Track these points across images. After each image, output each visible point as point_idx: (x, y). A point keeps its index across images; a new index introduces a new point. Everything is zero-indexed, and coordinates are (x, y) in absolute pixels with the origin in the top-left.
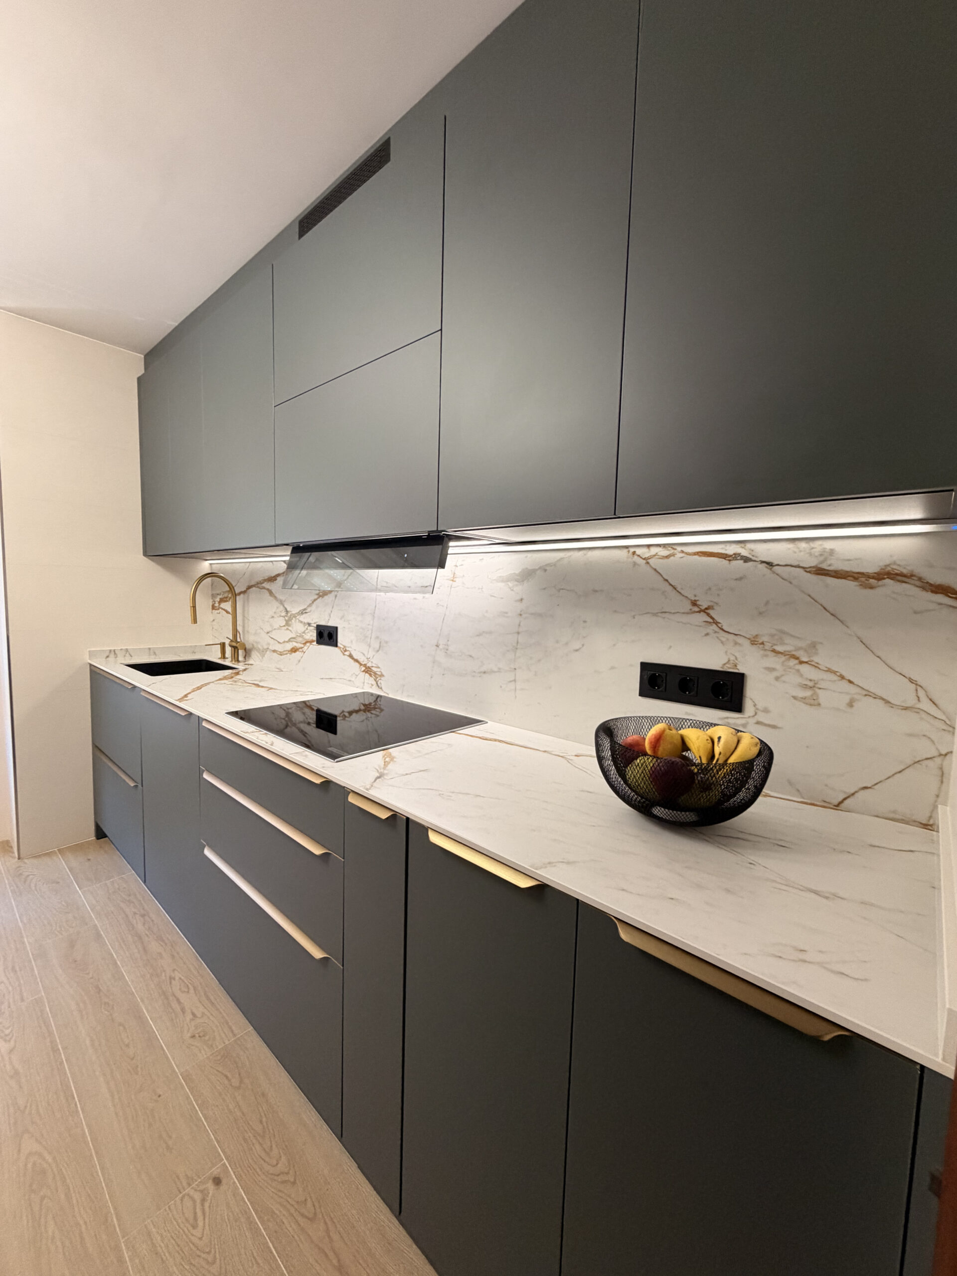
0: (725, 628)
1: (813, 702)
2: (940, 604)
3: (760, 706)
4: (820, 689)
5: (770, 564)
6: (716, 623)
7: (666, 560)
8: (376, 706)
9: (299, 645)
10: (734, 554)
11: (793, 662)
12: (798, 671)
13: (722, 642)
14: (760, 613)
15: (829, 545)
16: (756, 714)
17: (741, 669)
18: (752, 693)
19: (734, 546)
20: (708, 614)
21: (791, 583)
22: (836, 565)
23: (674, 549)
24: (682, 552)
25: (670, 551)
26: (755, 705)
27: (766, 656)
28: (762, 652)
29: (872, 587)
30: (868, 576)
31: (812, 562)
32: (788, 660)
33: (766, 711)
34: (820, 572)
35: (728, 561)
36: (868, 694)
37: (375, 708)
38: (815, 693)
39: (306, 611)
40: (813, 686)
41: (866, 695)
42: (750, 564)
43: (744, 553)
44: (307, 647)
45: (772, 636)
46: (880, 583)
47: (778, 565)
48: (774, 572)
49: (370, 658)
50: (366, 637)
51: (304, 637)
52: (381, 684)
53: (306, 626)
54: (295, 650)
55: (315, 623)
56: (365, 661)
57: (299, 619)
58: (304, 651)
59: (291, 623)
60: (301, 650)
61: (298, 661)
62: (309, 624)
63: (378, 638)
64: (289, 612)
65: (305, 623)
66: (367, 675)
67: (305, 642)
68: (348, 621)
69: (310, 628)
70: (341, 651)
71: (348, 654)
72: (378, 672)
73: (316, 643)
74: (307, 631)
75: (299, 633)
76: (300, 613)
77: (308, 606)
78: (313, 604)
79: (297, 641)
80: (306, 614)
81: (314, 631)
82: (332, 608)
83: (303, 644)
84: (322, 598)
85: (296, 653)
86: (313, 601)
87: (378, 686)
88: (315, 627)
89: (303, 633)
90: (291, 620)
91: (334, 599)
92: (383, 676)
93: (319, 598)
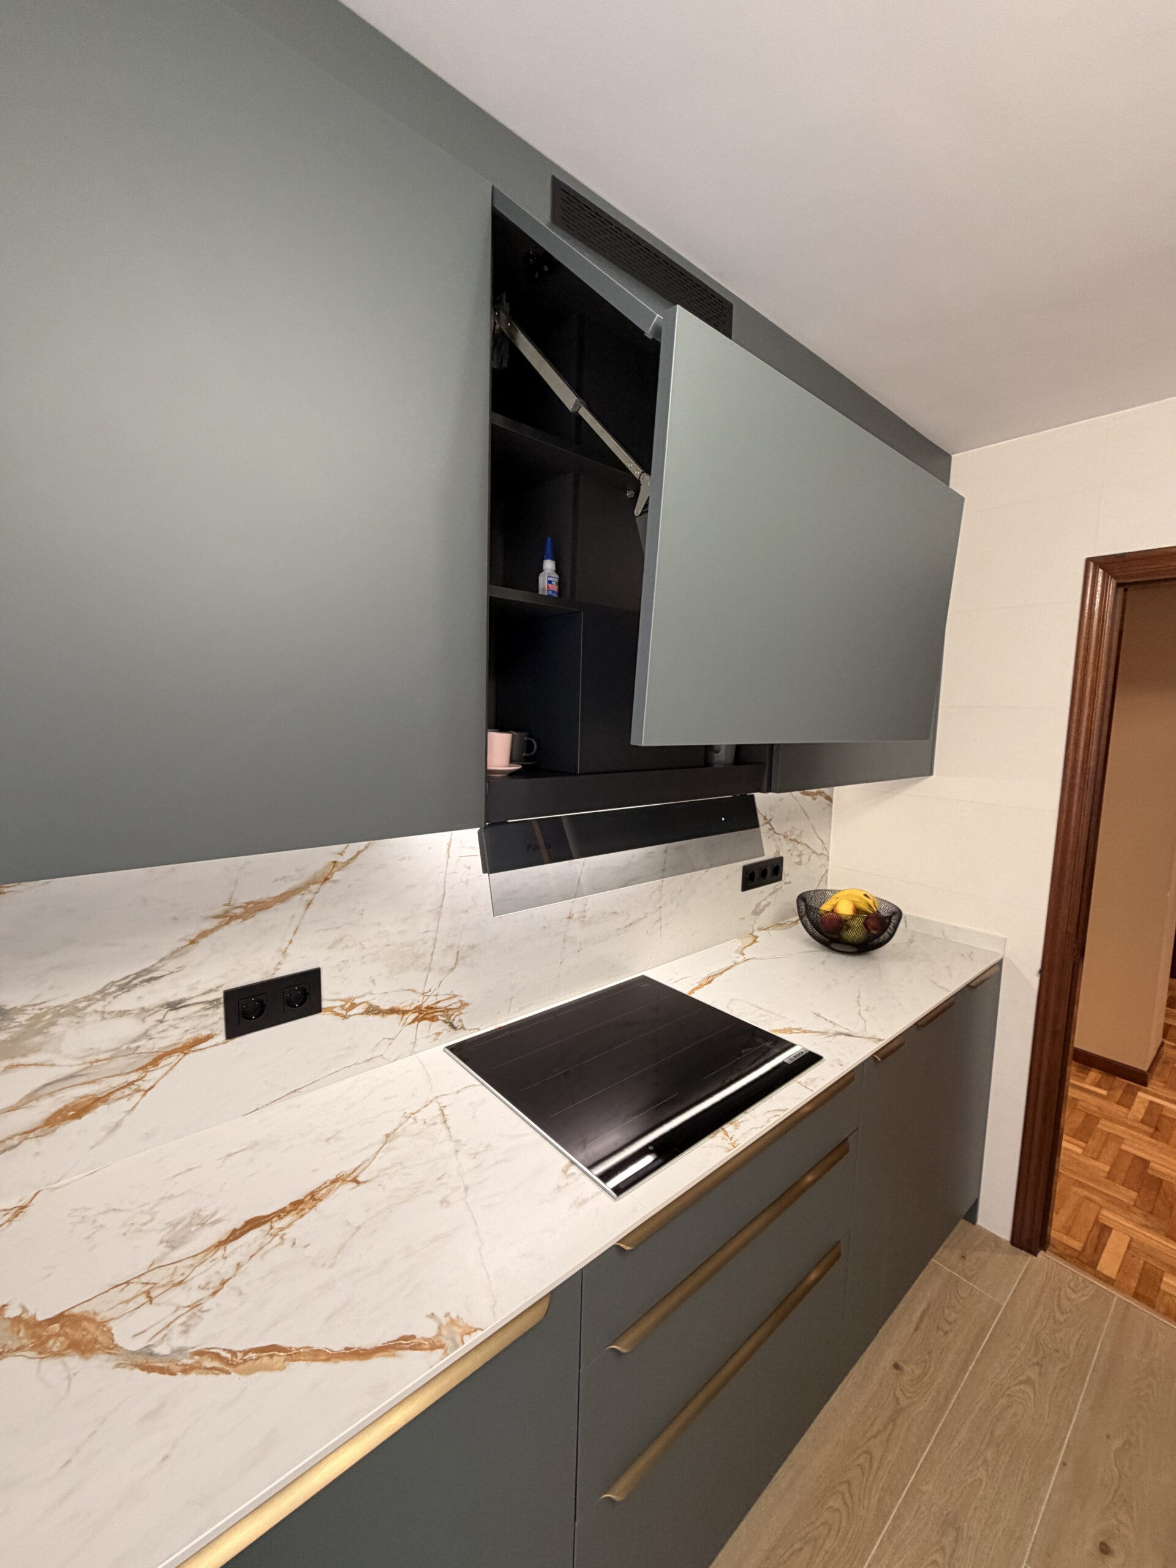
0: (776, 830)
1: (800, 863)
2: (828, 804)
6: (773, 829)
12: (798, 848)
13: (776, 841)
14: (787, 819)
17: (781, 855)
18: (786, 869)
20: (770, 825)
21: (796, 800)
26: (785, 873)
27: (790, 844)
28: (787, 842)
29: (815, 799)
30: (815, 794)
32: (795, 843)
33: (788, 875)
36: (813, 852)
38: (801, 859)
39: (154, 975)
46: (817, 797)
49: (430, 991)
50: (418, 958)
51: (140, 1050)
52: (460, 1021)
53: (159, 1016)
54: (80, 1110)
55: (210, 991)
56: (417, 1000)
57: (109, 1009)
58: (145, 1085)
59: (38, 1039)
60: (127, 1091)
61: (103, 1134)
62: (173, 1006)
63: (451, 947)
64: (21, 1010)
65: (149, 1010)
66: (425, 1023)
67: (150, 1059)
68: (361, 944)
69: (182, 1012)
70: (337, 1014)
71: (362, 1011)
72: (454, 1003)
73: (222, 1037)
74: (161, 1027)
75: (106, 1051)
76: (113, 989)
77: (161, 960)
78: (191, 946)
79: (92, 1078)
80: (153, 982)
81: (209, 1012)
82: (295, 933)
83: (137, 1070)
84: (244, 920)
85: (87, 1118)
86: (193, 938)
87: (455, 1028)
88: (217, 1000)
89: (135, 1041)
90: (40, 1032)
91: (302, 908)
92: (467, 1004)
93: (227, 923)
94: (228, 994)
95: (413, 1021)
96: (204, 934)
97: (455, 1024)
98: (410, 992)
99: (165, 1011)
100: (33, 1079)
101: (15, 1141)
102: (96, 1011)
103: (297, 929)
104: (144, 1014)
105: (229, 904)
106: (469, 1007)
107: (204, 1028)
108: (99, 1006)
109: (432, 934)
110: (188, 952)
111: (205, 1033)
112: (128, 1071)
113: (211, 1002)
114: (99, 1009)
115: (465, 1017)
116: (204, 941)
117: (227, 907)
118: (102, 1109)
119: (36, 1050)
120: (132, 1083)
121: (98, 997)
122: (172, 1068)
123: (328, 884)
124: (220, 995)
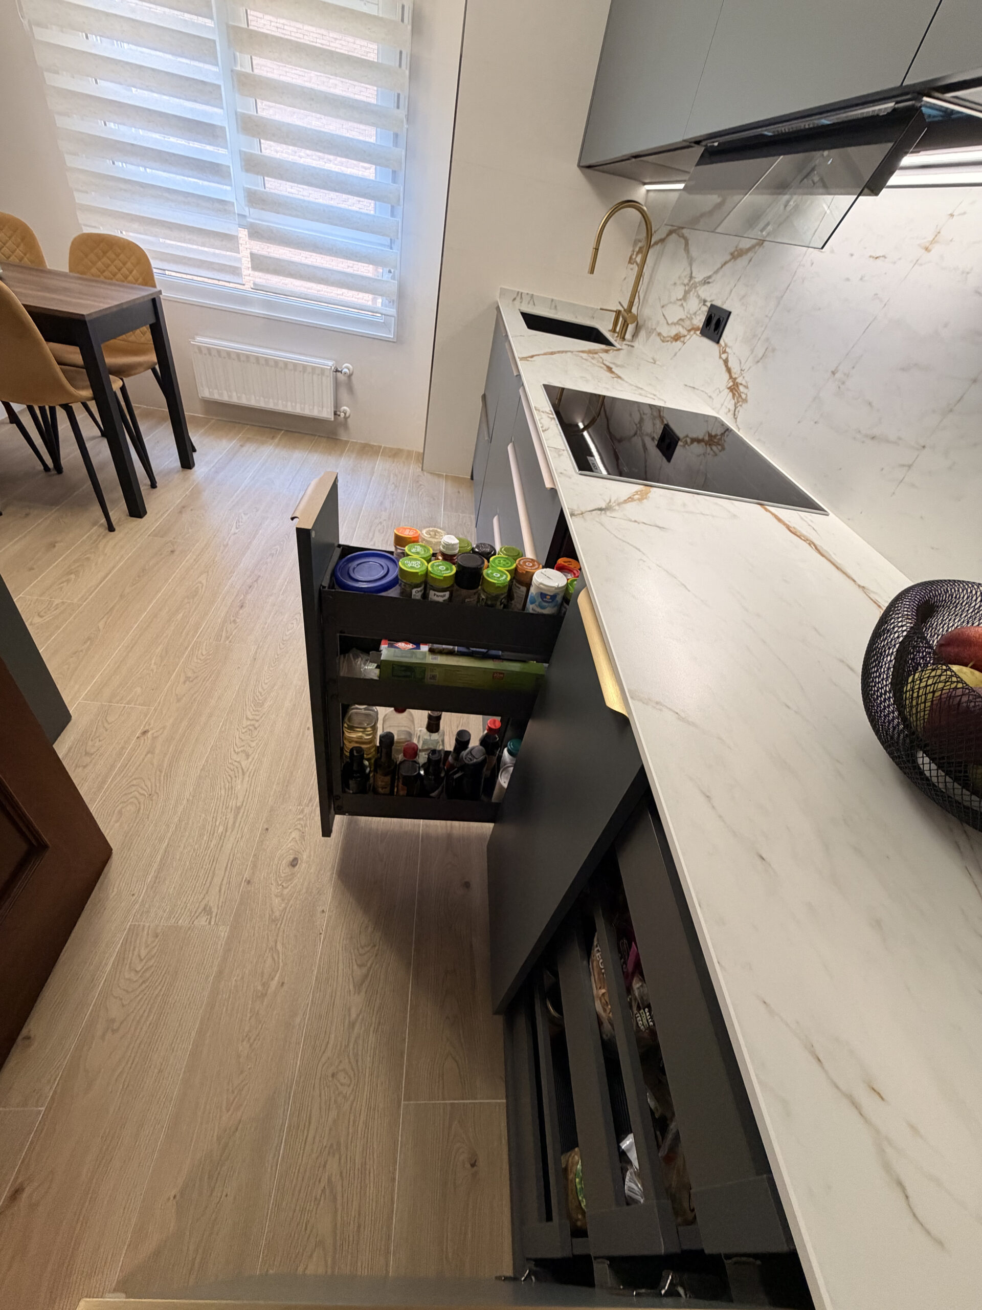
8: (720, 443)
9: (684, 332)
37: (718, 444)
39: (710, 280)
44: (690, 336)
49: (744, 371)
50: (755, 336)
51: (692, 320)
52: (738, 411)
53: (701, 305)
54: (678, 338)
55: (710, 301)
56: (738, 373)
58: (685, 341)
60: (683, 339)
61: (674, 354)
62: (704, 302)
63: (768, 340)
64: (693, 278)
65: (701, 300)
66: (730, 395)
67: (691, 328)
68: (747, 306)
69: (702, 308)
70: (720, 352)
71: (725, 358)
72: (744, 394)
74: (698, 312)
75: (690, 313)
78: (721, 268)
80: (708, 285)
82: (738, 280)
84: (735, 260)
85: (676, 343)
86: (723, 264)
87: (734, 413)
89: (694, 314)
90: (689, 292)
92: (746, 402)
93: (731, 260)
94: (711, 307)
95: (729, 388)
96: (725, 263)
98: (739, 363)
100: (681, 314)
101: (669, 339)
103: (740, 277)
104: (700, 302)
105: (736, 247)
106: (747, 406)
107: (701, 321)
109: (768, 321)
111: (699, 325)
112: (687, 328)
115: (741, 411)
116: (724, 268)
117: (735, 249)
118: (679, 342)
119: (686, 300)
120: (684, 336)
121: (700, 283)
123: (760, 249)
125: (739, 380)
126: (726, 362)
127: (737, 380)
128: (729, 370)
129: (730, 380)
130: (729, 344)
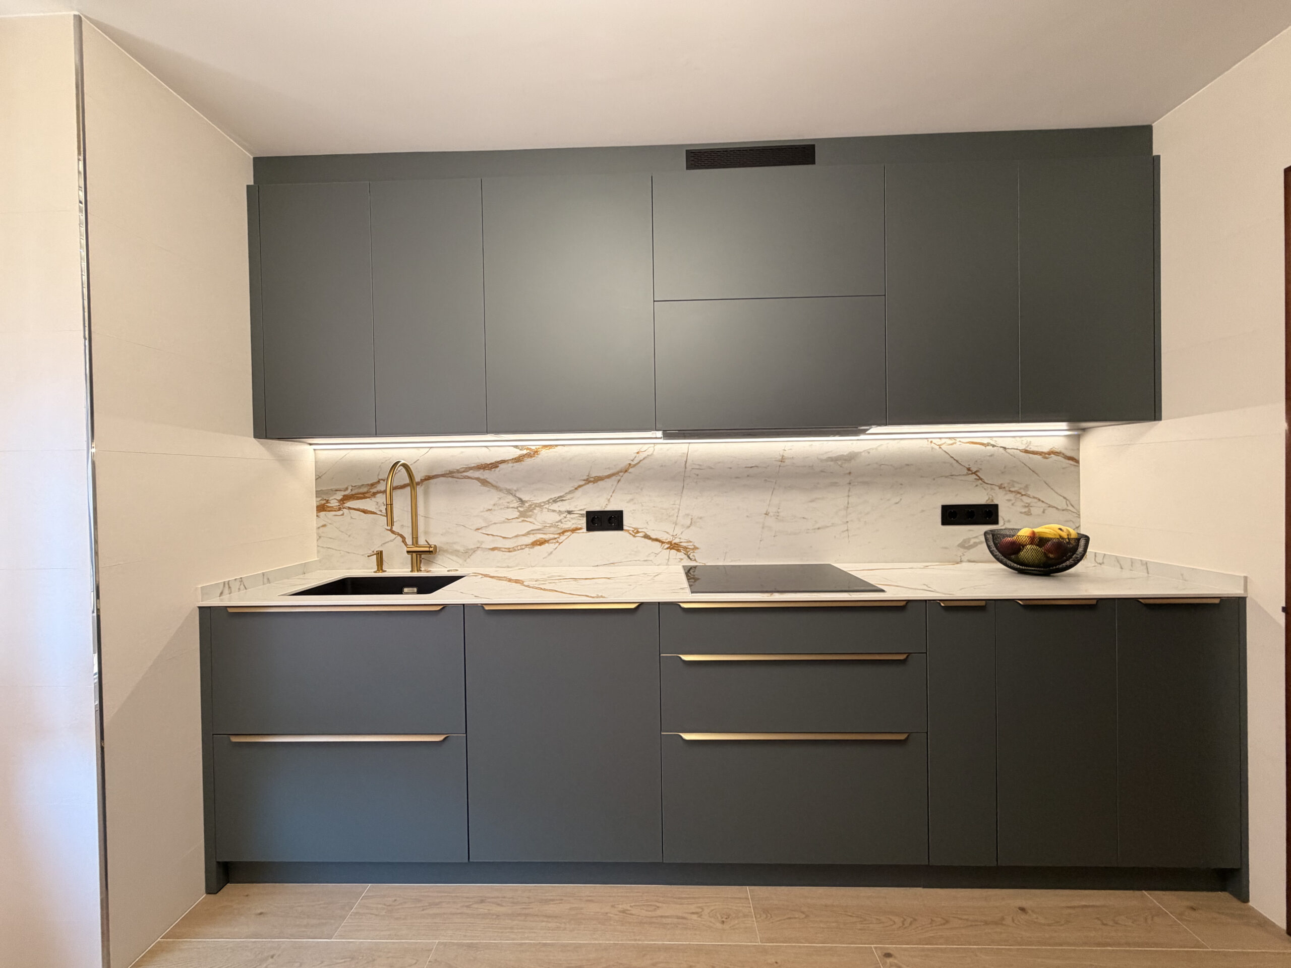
0: (986, 481)
1: (1028, 514)
2: (1071, 464)
3: (1006, 519)
4: (1031, 506)
5: (1005, 448)
6: (981, 479)
7: (950, 446)
9: (549, 536)
10: (988, 443)
11: (1019, 495)
12: (1021, 499)
13: (985, 489)
14: (1003, 473)
15: (1029, 439)
16: (1004, 524)
17: (996, 502)
18: (1002, 513)
19: (987, 439)
20: (977, 475)
21: (1015, 457)
22: (1033, 449)
23: (955, 440)
24: (960, 441)
25: (954, 441)
26: (1003, 519)
27: (1006, 494)
28: (1004, 492)
29: (1047, 458)
30: (1045, 453)
31: (1023, 447)
32: (1016, 495)
33: (1009, 521)
34: (1026, 451)
35: (984, 447)
36: (1050, 506)
38: (1030, 510)
39: (564, 498)
40: (1028, 506)
41: (1049, 507)
42: (995, 448)
43: (992, 443)
44: (567, 537)
45: (1009, 483)
46: (1050, 456)
47: (1008, 449)
48: (1007, 452)
49: (676, 535)
50: (670, 516)
51: (559, 527)
52: (693, 556)
53: (564, 515)
54: (541, 543)
55: (581, 510)
56: (670, 539)
57: (550, 508)
58: (560, 541)
59: (530, 513)
60: (554, 541)
61: (547, 554)
62: (570, 512)
63: (688, 515)
64: (526, 502)
65: (561, 512)
66: (673, 552)
67: (561, 531)
68: (641, 503)
69: (572, 516)
70: (631, 534)
71: (642, 536)
72: (690, 546)
73: (585, 530)
74: (565, 520)
75: (548, 524)
76: (551, 501)
77: (566, 494)
78: (576, 490)
79: (545, 532)
80: (563, 502)
81: (581, 518)
82: (613, 493)
83: (557, 534)
84: (594, 483)
85: (543, 546)
86: (576, 487)
87: (691, 559)
88: (584, 514)
89: (557, 522)
90: (531, 511)
91: (615, 483)
92: (698, 548)
93: (588, 484)
94: (588, 513)
95: (667, 548)
96: (580, 486)
97: (691, 556)
98: (666, 533)
99: (566, 513)
100: (528, 527)
101: (523, 547)
102: (546, 508)
103: (614, 491)
104: (560, 513)
105: (588, 476)
106: (699, 550)
107: (579, 524)
108: (547, 506)
109: (678, 506)
110: (573, 492)
111: (580, 526)
112: (555, 533)
113: (582, 514)
114: (547, 507)
115: (697, 555)
116: (580, 489)
117: (587, 477)
118: (547, 544)
119: (530, 517)
120: (555, 538)
121: (547, 502)
122: (568, 537)
123: (626, 474)
124: (585, 512)
125: (677, 541)
126: (647, 537)
127: (673, 542)
128: (657, 540)
129: (663, 545)
130: (638, 527)
